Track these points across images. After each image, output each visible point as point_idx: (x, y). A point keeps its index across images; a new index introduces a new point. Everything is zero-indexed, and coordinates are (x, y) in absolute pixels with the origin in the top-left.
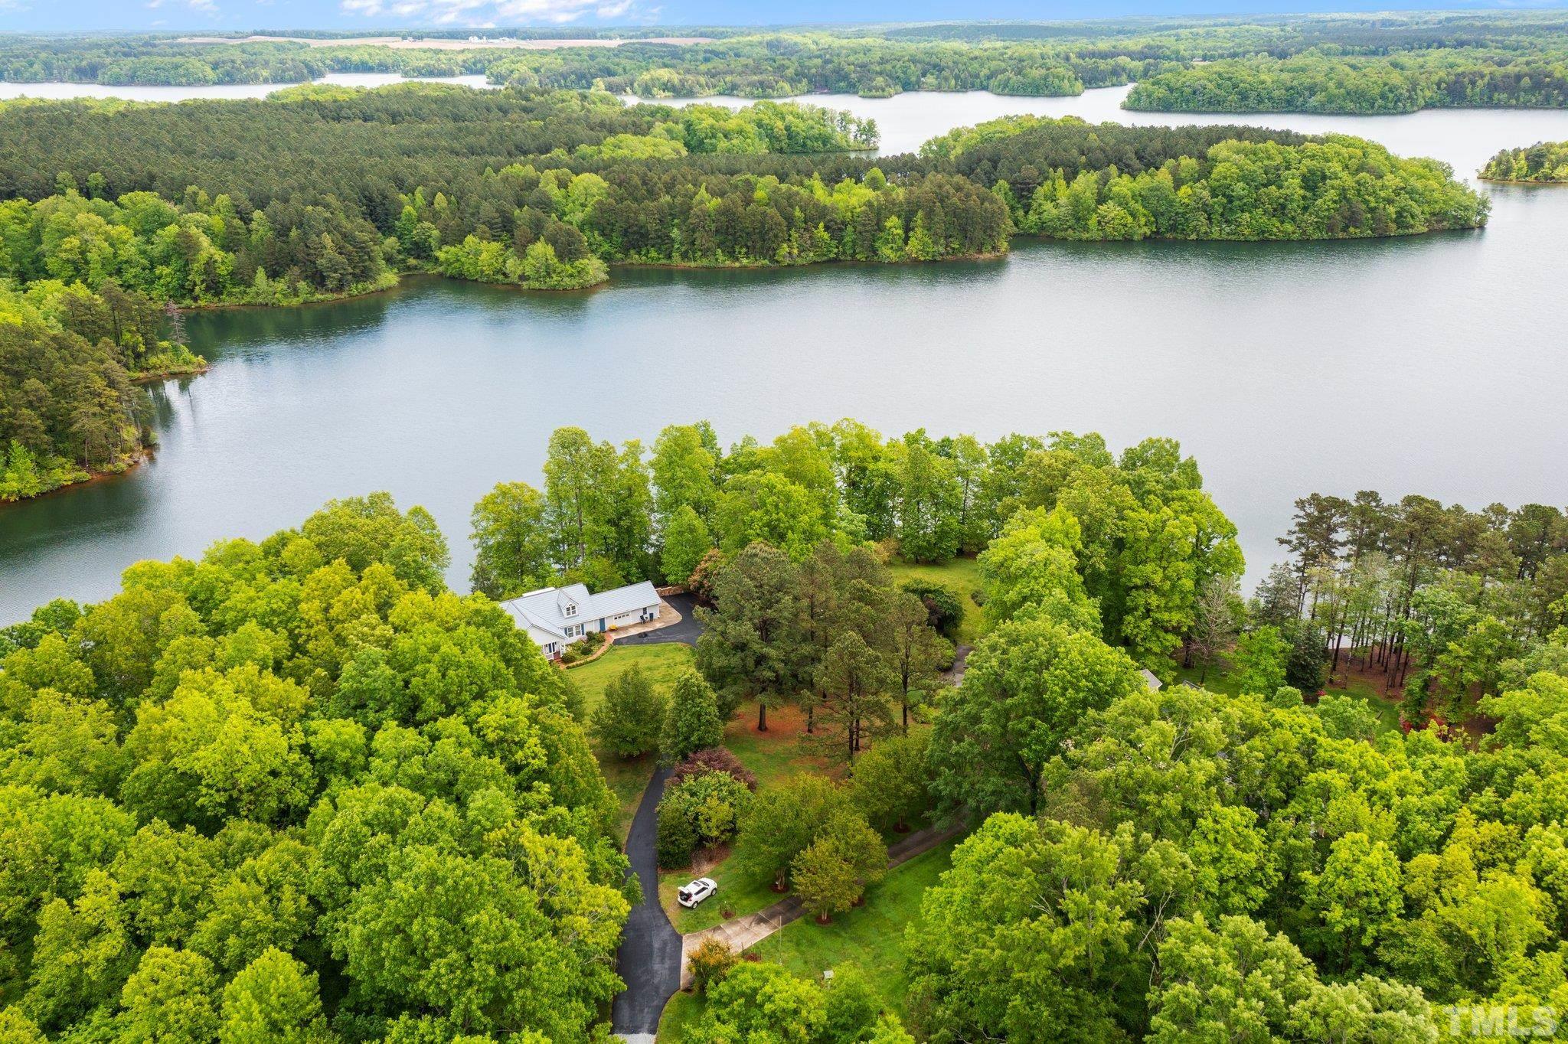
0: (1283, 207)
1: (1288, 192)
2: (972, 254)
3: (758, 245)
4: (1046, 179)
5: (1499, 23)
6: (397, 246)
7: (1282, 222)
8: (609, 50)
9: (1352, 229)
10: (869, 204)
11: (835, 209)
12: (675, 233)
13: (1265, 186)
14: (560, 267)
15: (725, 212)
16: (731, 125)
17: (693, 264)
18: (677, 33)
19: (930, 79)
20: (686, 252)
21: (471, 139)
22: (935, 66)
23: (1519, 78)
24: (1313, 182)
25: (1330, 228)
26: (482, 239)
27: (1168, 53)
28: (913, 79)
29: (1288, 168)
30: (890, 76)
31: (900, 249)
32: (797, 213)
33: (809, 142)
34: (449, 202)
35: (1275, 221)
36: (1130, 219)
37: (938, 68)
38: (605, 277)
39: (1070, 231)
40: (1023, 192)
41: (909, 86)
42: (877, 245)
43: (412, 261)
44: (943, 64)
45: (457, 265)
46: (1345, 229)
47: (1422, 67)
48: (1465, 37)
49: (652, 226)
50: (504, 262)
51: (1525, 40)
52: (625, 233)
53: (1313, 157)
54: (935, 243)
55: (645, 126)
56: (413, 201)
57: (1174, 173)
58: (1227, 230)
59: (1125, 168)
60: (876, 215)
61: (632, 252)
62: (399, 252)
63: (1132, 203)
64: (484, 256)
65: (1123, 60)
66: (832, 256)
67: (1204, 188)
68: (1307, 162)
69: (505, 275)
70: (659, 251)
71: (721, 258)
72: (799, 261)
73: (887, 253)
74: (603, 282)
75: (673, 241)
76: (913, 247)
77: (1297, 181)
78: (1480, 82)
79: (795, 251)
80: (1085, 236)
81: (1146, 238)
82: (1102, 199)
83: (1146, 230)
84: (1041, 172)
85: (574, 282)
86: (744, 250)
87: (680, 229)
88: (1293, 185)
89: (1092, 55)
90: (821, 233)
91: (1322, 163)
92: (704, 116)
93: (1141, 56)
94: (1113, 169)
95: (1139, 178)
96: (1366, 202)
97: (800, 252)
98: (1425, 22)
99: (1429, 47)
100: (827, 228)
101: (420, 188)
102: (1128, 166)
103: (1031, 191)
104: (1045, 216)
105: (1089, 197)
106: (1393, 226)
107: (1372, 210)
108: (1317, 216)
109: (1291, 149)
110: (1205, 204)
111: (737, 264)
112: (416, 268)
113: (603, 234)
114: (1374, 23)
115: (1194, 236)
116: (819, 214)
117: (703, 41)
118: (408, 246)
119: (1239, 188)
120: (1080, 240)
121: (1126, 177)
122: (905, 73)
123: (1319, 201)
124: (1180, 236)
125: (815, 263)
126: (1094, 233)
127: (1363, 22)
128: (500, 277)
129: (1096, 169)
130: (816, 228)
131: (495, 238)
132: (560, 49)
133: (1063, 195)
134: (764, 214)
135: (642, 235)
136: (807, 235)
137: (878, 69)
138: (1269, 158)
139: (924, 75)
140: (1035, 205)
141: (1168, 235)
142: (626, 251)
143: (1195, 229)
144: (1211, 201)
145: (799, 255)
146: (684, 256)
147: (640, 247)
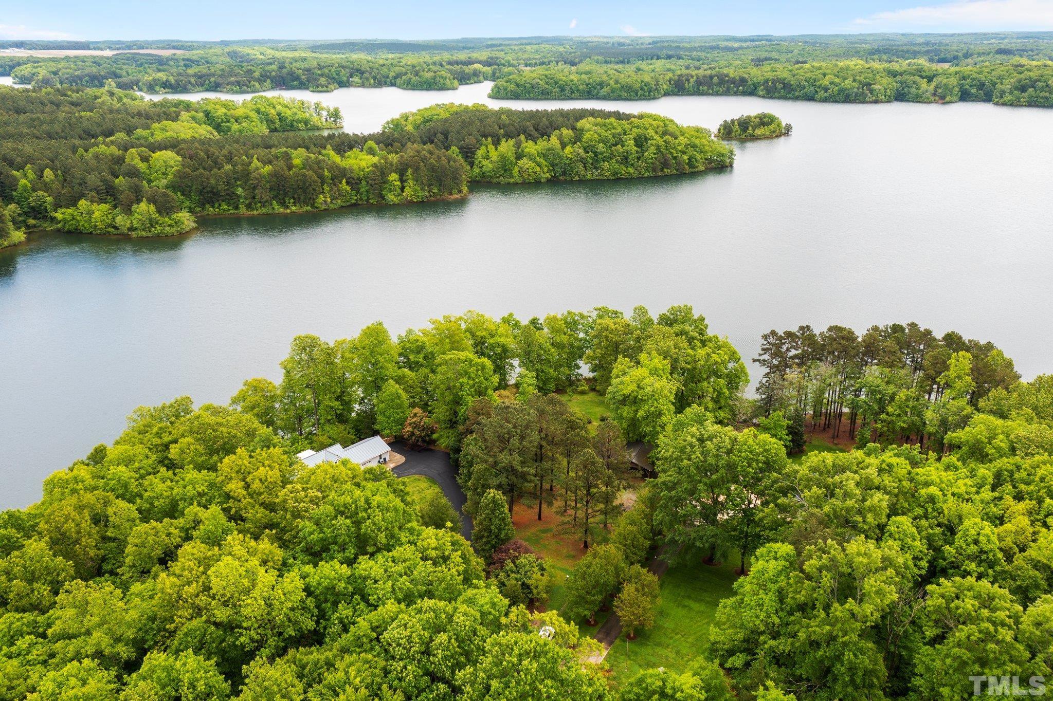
0: (626, 158)
1: (628, 148)
2: (446, 195)
3: (302, 197)
4: (481, 145)
5: (685, 45)
6: (19, 211)
7: (627, 167)
8: (108, 58)
9: (665, 170)
10: (375, 165)
11: (352, 170)
12: (240, 191)
13: (615, 145)
14: (161, 220)
15: (275, 175)
16: (240, 112)
17: (255, 212)
18: (154, 46)
19: (356, 79)
20: (250, 204)
21: (45, 127)
22: (357, 70)
23: (711, 77)
24: (641, 142)
25: (654, 170)
26: (92, 202)
27: (503, 61)
28: (345, 79)
29: (625, 134)
30: (328, 76)
31: (399, 195)
32: (326, 173)
33: (295, 124)
34: (56, 176)
35: (622, 166)
36: (538, 169)
37: (361, 72)
38: (195, 225)
39: (502, 178)
40: (468, 154)
41: (342, 84)
42: (384, 193)
43: (31, 222)
44: (363, 69)
45: (74, 222)
46: (662, 170)
47: (653, 71)
48: (670, 53)
49: (222, 187)
50: (114, 218)
51: (703, 55)
52: (201, 193)
53: (638, 127)
54: (422, 189)
55: (174, 115)
56: (25, 176)
57: (560, 138)
58: (596, 173)
59: (529, 137)
60: (382, 172)
61: (207, 206)
62: (19, 215)
63: (538, 158)
64: (97, 214)
65: (477, 66)
66: (353, 201)
67: (580, 148)
68: (635, 130)
69: (116, 228)
70: (229, 204)
71: (276, 207)
72: (332, 206)
73: (391, 198)
74: (194, 229)
75: (238, 196)
76: (408, 192)
77: (632, 142)
78: (691, 80)
79: (329, 200)
80: (512, 180)
81: (549, 181)
82: (519, 157)
83: (548, 175)
84: (478, 141)
85: (173, 230)
86: (292, 201)
87: (243, 188)
88: (630, 144)
89: (457, 63)
90: (344, 186)
91: (644, 131)
92: (217, 107)
93: (487, 63)
94: (522, 137)
95: (538, 142)
96: (672, 153)
97: (332, 200)
98: (642, 44)
99: (652, 59)
100: (348, 183)
101: (29, 166)
102: (530, 135)
103: (473, 153)
104: (484, 169)
105: (511, 155)
106: (687, 167)
107: (675, 158)
108: (646, 163)
109: (624, 122)
110: (581, 158)
111: (288, 211)
112: (34, 226)
113: (183, 194)
114: (613, 44)
115: (577, 178)
116: (340, 174)
117: (179, 52)
118: (26, 209)
119: (601, 147)
120: (509, 183)
121: (530, 142)
122: (338, 75)
123: (646, 154)
124: (569, 178)
125: (342, 207)
126: (517, 178)
127: (607, 43)
128: (111, 230)
129: (512, 138)
130: (341, 183)
131: (102, 201)
132: (67, 58)
133: (494, 154)
134: (304, 175)
135: (214, 194)
136: (335, 188)
137: (319, 72)
138: (614, 128)
139: (351, 77)
140: (477, 162)
141: (561, 178)
142: (203, 205)
143: (577, 174)
144: (585, 155)
145: (331, 202)
146: (249, 207)
147: (213, 202)
